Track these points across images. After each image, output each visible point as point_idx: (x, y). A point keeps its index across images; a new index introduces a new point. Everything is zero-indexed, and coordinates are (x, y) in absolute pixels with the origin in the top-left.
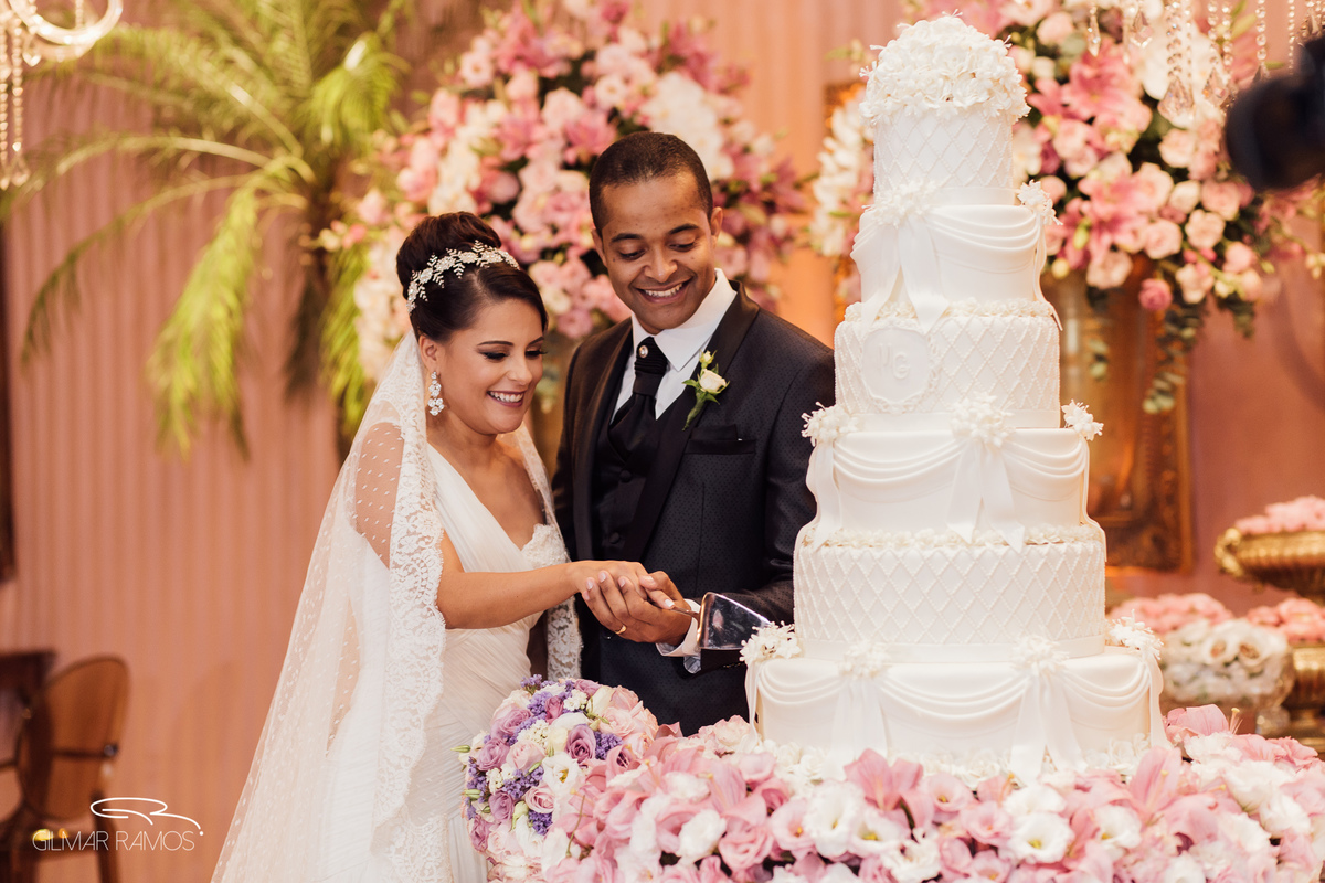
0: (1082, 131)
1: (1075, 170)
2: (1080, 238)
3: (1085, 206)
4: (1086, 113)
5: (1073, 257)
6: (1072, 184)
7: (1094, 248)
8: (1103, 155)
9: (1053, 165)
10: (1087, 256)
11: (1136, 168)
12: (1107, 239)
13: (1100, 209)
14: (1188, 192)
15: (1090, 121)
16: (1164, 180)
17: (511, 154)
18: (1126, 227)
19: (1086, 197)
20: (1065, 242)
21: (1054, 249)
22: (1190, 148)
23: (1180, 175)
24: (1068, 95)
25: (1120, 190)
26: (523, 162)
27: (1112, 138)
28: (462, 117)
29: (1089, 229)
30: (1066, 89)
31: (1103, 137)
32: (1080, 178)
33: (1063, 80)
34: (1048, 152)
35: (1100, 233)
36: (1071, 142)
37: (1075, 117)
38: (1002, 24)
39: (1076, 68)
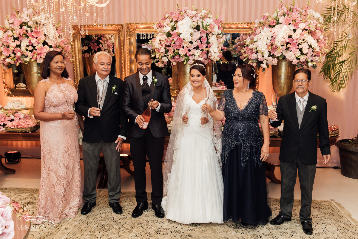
0: (35, 39)
1: (34, 45)
2: (35, 56)
3: (36, 51)
4: (36, 37)
5: (35, 59)
6: (34, 47)
7: (37, 57)
8: (39, 43)
9: (31, 44)
10: (37, 59)
11: (44, 46)
12: (40, 56)
13: (39, 51)
15: (36, 38)
16: (48, 47)
18: (43, 54)
19: (36, 50)
20: (33, 56)
21: (31, 57)
22: (52, 43)
23: (51, 47)
24: (33, 34)
25: (41, 49)
27: (40, 41)
29: (37, 54)
30: (32, 33)
31: (39, 41)
32: (35, 46)
33: (32, 31)
34: (30, 42)
35: (39, 55)
36: (34, 41)
37: (34, 37)
38: (22, 22)
39: (34, 30)
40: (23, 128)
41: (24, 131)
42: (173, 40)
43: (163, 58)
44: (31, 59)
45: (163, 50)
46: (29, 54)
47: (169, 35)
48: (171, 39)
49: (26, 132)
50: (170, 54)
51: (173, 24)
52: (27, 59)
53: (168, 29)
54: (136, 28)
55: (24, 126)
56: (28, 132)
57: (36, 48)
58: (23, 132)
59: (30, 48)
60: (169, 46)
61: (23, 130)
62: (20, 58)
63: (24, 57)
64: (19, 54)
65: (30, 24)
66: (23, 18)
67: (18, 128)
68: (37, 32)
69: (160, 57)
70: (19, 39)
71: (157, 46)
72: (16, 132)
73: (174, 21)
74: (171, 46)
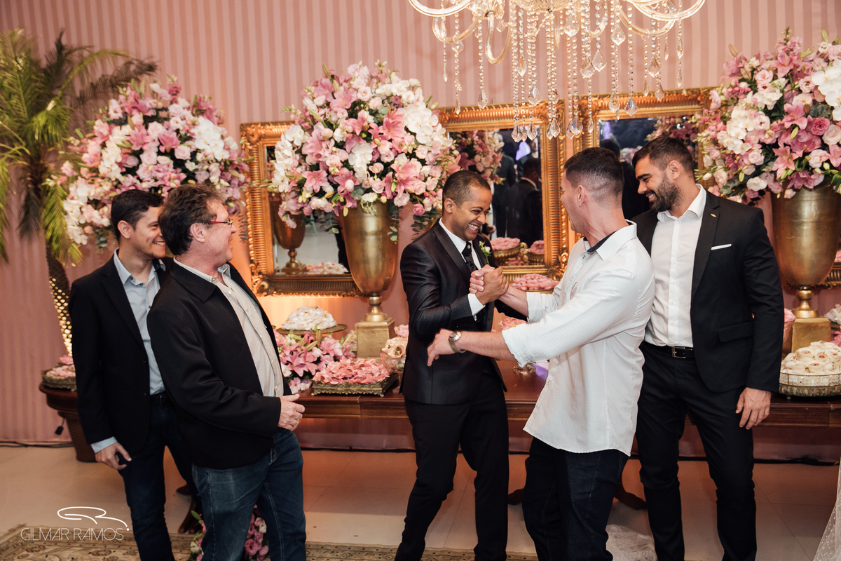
0: (389, 145)
2: (393, 188)
3: (394, 175)
4: (390, 138)
5: (389, 195)
6: (387, 165)
7: (398, 191)
9: (376, 157)
11: (409, 160)
12: (403, 188)
13: (401, 176)
14: (427, 169)
15: (390, 140)
16: (419, 164)
17: (136, 148)
19: (394, 171)
20: (385, 189)
21: (381, 192)
22: (427, 152)
23: (423, 162)
24: (381, 130)
26: (141, 151)
28: (110, 132)
29: (396, 184)
30: (381, 127)
32: (390, 163)
33: (380, 124)
34: (376, 152)
35: (400, 185)
36: (385, 148)
37: (384, 138)
38: (353, 100)
39: (385, 119)
40: (363, 385)
41: (364, 391)
42: (794, 126)
43: (751, 181)
44: (380, 195)
45: (757, 157)
46: (377, 184)
48: (788, 125)
49: (372, 395)
50: (782, 168)
52: (370, 198)
53: (769, 97)
54: (601, 108)
55: (365, 378)
56: (378, 396)
57: (393, 166)
58: (362, 395)
59: (378, 168)
60: (776, 145)
61: (364, 389)
62: (352, 195)
63: (362, 191)
64: (349, 185)
65: (375, 104)
66: (357, 90)
67: (348, 385)
68: (390, 126)
69: (741, 177)
70: (347, 147)
71: (738, 148)
72: (344, 395)
73: (780, 75)
74: (781, 144)
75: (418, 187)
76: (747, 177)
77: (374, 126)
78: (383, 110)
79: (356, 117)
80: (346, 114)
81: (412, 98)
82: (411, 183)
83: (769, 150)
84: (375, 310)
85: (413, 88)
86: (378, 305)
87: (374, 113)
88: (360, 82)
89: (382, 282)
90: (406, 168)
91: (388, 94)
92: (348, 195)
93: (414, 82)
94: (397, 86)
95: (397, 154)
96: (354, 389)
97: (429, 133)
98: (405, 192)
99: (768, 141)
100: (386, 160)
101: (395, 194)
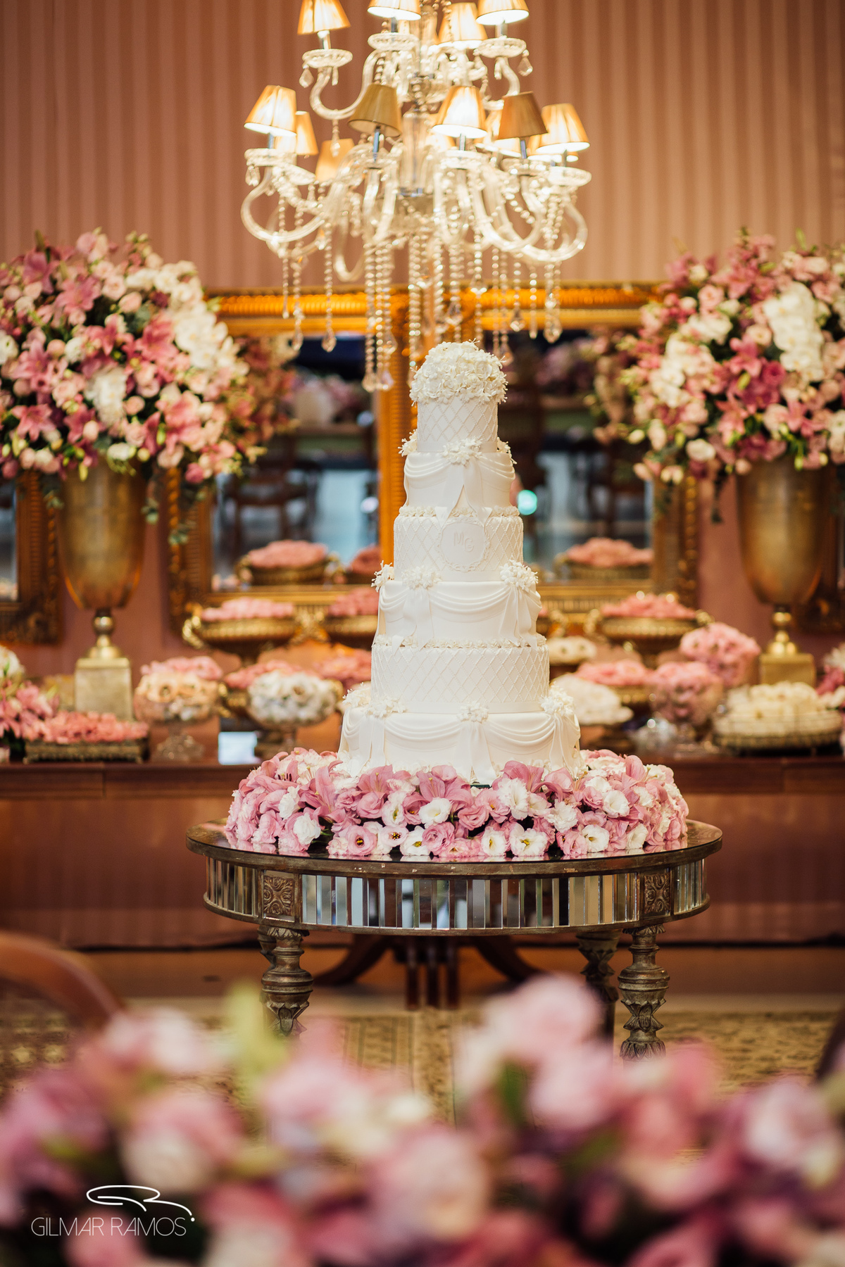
0: (151, 369)
2: (160, 437)
4: (151, 357)
5: (152, 448)
6: (148, 401)
7: (167, 442)
9: (131, 387)
12: (174, 438)
14: (206, 409)
15: (153, 362)
16: (195, 401)
19: (161, 412)
20: (146, 438)
21: (140, 443)
23: (201, 397)
24: (140, 345)
29: (166, 431)
30: (139, 341)
32: (154, 398)
34: (132, 379)
35: (171, 434)
36: (146, 375)
37: (144, 359)
38: (95, 295)
39: (147, 329)
40: (109, 743)
41: (111, 752)
42: (743, 372)
43: (693, 446)
44: (138, 449)
45: (696, 412)
46: (135, 431)
47: (721, 351)
48: (735, 368)
49: (123, 761)
50: (730, 429)
51: (732, 306)
52: (120, 452)
53: (717, 327)
55: (110, 733)
56: (133, 761)
57: (159, 404)
58: (107, 760)
59: (137, 405)
60: (722, 397)
61: (111, 749)
62: (94, 447)
63: (108, 441)
64: (91, 430)
65: (131, 303)
66: (103, 282)
67: (85, 744)
68: (153, 340)
69: (680, 440)
70: (85, 369)
71: (673, 398)
72: (76, 760)
73: (734, 294)
74: (730, 395)
75: (194, 438)
76: (688, 439)
77: (128, 338)
78: (142, 315)
79: (102, 324)
80: (83, 318)
81: (186, 296)
82: (186, 431)
83: (714, 403)
84: (104, 641)
85: (183, 278)
86: (109, 632)
87: (130, 318)
88: (104, 269)
89: (117, 595)
90: (180, 407)
91: (148, 287)
92: (87, 447)
93: (186, 267)
94: (162, 276)
95: (163, 384)
96: (94, 751)
97: (212, 351)
98: (178, 444)
99: (715, 389)
100: (149, 393)
101: (161, 448)
